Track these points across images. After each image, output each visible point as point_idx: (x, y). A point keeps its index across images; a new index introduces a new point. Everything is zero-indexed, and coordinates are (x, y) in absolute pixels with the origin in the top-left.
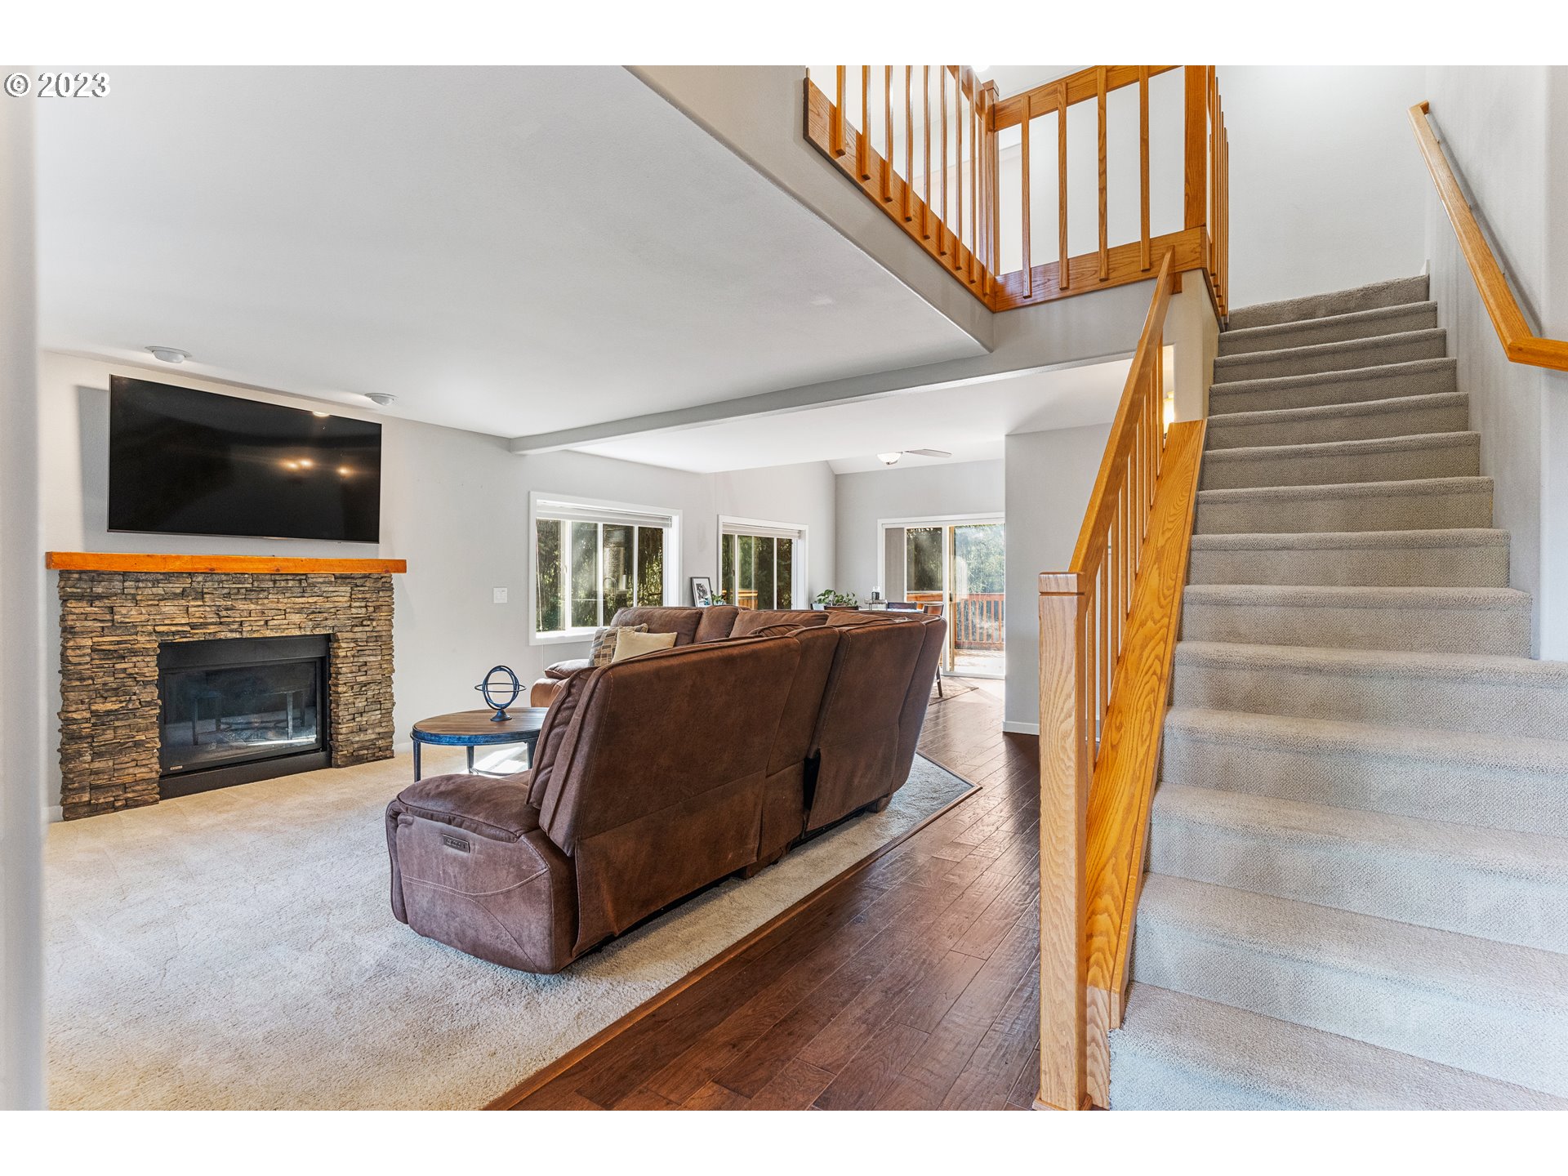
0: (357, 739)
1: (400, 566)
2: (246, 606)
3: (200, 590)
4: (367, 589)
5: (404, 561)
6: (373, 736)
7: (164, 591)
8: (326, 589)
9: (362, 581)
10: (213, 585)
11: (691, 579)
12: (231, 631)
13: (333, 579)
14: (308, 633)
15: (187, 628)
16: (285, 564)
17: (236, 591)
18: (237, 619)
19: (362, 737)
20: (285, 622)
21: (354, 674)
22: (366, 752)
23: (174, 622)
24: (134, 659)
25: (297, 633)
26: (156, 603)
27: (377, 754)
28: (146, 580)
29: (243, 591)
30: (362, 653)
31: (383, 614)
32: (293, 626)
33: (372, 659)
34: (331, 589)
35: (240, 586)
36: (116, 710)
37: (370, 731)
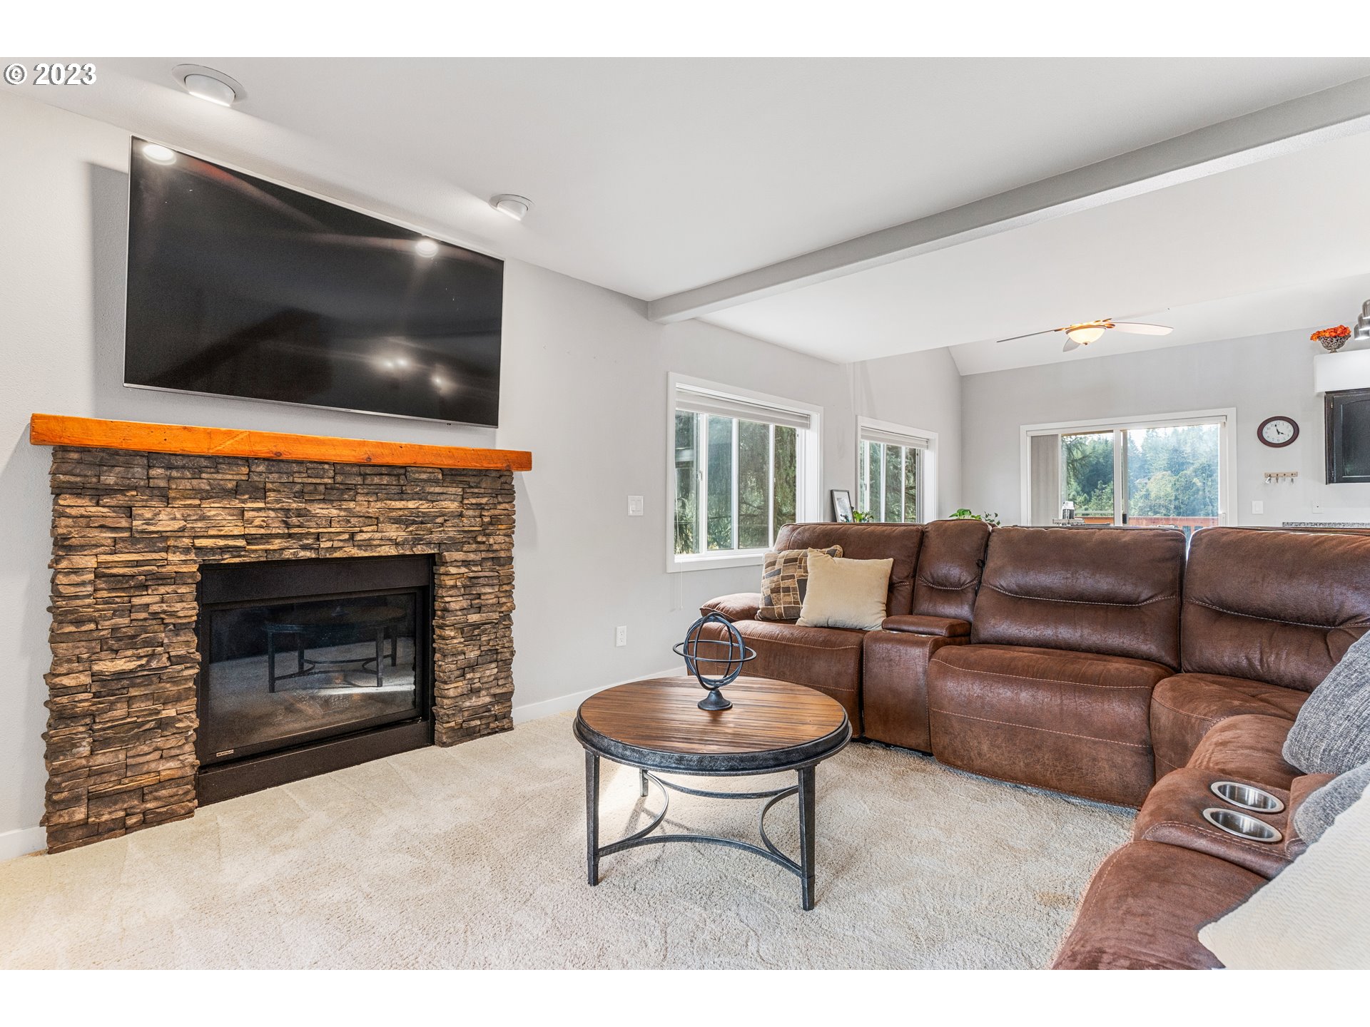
0: (468, 704)
1: (524, 461)
2: (325, 512)
3: (261, 486)
4: (482, 491)
5: (529, 454)
6: (488, 699)
7: (210, 484)
8: (432, 489)
9: (476, 479)
10: (280, 478)
11: (832, 492)
12: (304, 548)
13: (440, 476)
14: (408, 553)
15: (241, 543)
16: (379, 451)
17: (311, 488)
18: (312, 530)
19: (475, 701)
20: (378, 535)
21: (465, 612)
22: (478, 722)
23: (222, 533)
24: (162, 590)
25: (393, 551)
26: (197, 502)
27: (492, 725)
28: (183, 467)
29: (322, 488)
30: (475, 581)
31: (503, 527)
32: (388, 542)
33: (488, 590)
34: (438, 490)
35: (318, 481)
36: (131, 671)
37: (484, 692)
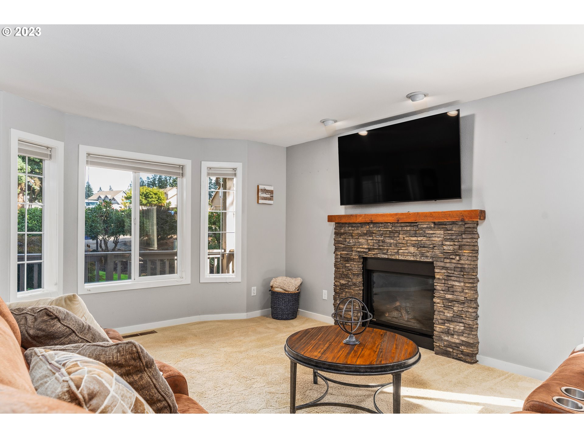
0: (446, 338)
2: (389, 241)
3: (372, 232)
4: (453, 232)
6: (457, 341)
7: (361, 232)
8: (429, 232)
9: (451, 226)
10: (376, 229)
12: (384, 254)
13: (433, 226)
14: (418, 260)
15: (367, 250)
16: (402, 217)
17: (385, 232)
18: (385, 248)
19: (449, 338)
20: (406, 251)
21: (445, 292)
22: (451, 350)
23: (363, 247)
24: (351, 263)
25: (412, 259)
26: (358, 237)
27: (459, 356)
28: (355, 227)
29: (388, 232)
30: (449, 278)
31: (467, 252)
32: (410, 254)
33: (457, 284)
34: (431, 232)
35: (387, 229)
36: (345, 284)
37: (455, 336)
